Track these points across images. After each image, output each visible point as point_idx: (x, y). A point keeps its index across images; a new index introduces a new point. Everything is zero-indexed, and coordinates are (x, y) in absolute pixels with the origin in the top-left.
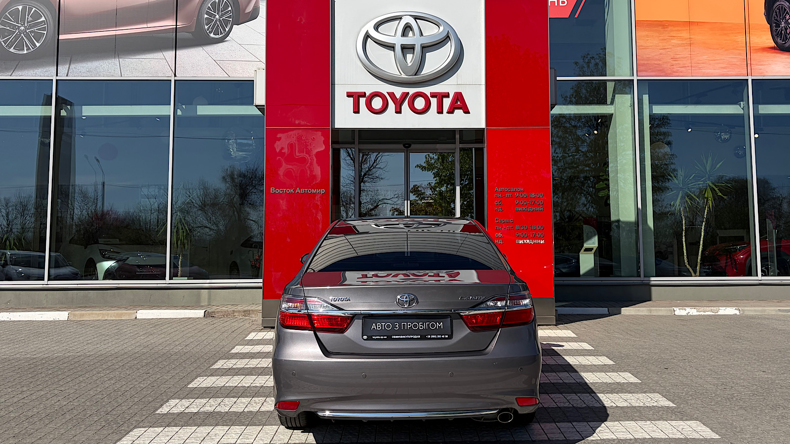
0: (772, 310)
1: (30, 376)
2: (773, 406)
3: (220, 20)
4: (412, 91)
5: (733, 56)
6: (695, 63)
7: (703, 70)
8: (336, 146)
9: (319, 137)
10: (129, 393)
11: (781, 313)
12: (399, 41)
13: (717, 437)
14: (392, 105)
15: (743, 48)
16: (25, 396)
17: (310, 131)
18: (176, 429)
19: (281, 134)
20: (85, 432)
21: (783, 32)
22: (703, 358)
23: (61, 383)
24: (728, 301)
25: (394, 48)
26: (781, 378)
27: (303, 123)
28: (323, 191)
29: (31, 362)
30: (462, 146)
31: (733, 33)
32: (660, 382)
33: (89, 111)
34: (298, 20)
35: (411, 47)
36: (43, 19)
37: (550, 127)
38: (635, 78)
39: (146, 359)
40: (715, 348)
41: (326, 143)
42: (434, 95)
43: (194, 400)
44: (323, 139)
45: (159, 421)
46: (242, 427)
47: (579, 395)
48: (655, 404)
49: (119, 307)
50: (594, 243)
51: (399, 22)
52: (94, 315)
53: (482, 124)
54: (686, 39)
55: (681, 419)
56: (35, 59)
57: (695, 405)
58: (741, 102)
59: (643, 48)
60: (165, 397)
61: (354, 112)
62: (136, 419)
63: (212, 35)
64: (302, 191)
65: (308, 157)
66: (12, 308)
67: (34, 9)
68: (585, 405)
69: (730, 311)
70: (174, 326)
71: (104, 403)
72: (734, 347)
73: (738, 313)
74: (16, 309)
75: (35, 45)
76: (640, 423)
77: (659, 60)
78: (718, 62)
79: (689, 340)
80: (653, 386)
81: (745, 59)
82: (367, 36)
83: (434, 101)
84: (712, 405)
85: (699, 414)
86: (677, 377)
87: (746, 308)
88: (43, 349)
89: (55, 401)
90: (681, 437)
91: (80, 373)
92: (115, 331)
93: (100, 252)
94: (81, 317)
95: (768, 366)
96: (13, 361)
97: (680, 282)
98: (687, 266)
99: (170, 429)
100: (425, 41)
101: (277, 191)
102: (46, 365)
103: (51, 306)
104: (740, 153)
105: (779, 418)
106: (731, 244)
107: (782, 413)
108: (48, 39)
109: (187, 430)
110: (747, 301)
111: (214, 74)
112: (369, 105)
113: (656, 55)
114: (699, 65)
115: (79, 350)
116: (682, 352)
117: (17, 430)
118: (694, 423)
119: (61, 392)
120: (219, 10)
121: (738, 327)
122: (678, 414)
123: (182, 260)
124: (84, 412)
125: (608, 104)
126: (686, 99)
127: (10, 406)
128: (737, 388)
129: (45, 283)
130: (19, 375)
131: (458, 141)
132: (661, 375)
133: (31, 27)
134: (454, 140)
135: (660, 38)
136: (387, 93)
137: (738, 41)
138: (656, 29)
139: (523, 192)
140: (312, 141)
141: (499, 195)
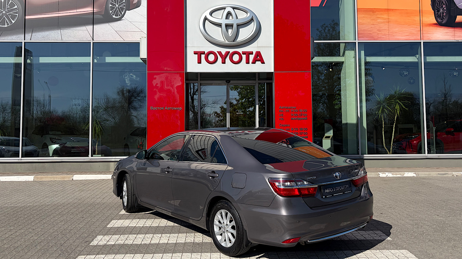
0: (434, 174)
1: (14, 219)
2: (448, 239)
3: (119, 8)
4: (231, 51)
5: (412, 29)
6: (391, 33)
7: (395, 37)
8: (188, 82)
9: (178, 78)
10: (73, 231)
11: (439, 176)
12: (224, 22)
14: (220, 59)
15: (418, 24)
16: (12, 233)
17: (173, 74)
18: (103, 256)
19: (156, 76)
21: (441, 15)
22: (401, 206)
23: (33, 224)
24: (409, 168)
25: (221, 25)
26: (448, 220)
27: (168, 69)
28: (180, 108)
29: (14, 210)
30: (259, 82)
31: (413, 15)
33: (43, 60)
34: (166, 10)
35: (231, 25)
36: (16, 7)
37: (311, 71)
38: (357, 41)
39: (81, 208)
40: (407, 199)
41: (182, 80)
42: (244, 53)
43: (111, 236)
44: (180, 78)
45: (93, 251)
46: (141, 255)
48: (380, 238)
49: (63, 173)
50: (331, 134)
51: (224, 11)
52: (48, 178)
53: (272, 70)
54: (386, 19)
55: (397, 249)
56: (11, 30)
57: (403, 239)
58: (417, 55)
59: (361, 24)
60: (94, 234)
61: (198, 63)
62: (78, 249)
63: (114, 16)
64: (169, 108)
65: (172, 89)
67: (11, 1)
69: (411, 174)
70: (95, 185)
71: (59, 238)
72: (417, 199)
73: (415, 176)
74: (3, 174)
75: (12, 22)
76: (373, 251)
77: (371, 31)
78: (404, 32)
79: (391, 194)
80: (376, 225)
81: (419, 30)
82: (206, 19)
83: (244, 57)
84: (412, 239)
85: (406, 245)
86: (389, 220)
87: (420, 173)
88: (21, 201)
89: (30, 237)
91: (43, 217)
92: (62, 189)
93: (50, 139)
94: (41, 179)
95: (439, 212)
96: (4, 209)
97: (382, 157)
98: (385, 148)
99: (99, 256)
100: (239, 22)
101: (154, 108)
102: (23, 212)
103: (24, 172)
104: (412, 81)
105: (453, 247)
106: (408, 134)
107: (454, 244)
108: (19, 18)
109: (109, 257)
110: (419, 168)
111: (115, 39)
112: (207, 59)
113: (368, 28)
114: (393, 34)
115: (42, 201)
116: (389, 202)
117: (9, 257)
118: (405, 251)
119: (33, 230)
120: (118, 2)
121: (417, 185)
122: (394, 245)
123: (98, 144)
124: (48, 244)
125: (341, 56)
126: (383, 52)
127: (4, 240)
128: (425, 227)
129: (20, 159)
130: (8, 219)
131: (257, 79)
132: (379, 218)
133: (9, 11)
134: (255, 78)
135: (371, 18)
136: (217, 52)
137: (416, 20)
138: (369, 13)
139: (295, 109)
140: (174, 80)
141: (282, 111)
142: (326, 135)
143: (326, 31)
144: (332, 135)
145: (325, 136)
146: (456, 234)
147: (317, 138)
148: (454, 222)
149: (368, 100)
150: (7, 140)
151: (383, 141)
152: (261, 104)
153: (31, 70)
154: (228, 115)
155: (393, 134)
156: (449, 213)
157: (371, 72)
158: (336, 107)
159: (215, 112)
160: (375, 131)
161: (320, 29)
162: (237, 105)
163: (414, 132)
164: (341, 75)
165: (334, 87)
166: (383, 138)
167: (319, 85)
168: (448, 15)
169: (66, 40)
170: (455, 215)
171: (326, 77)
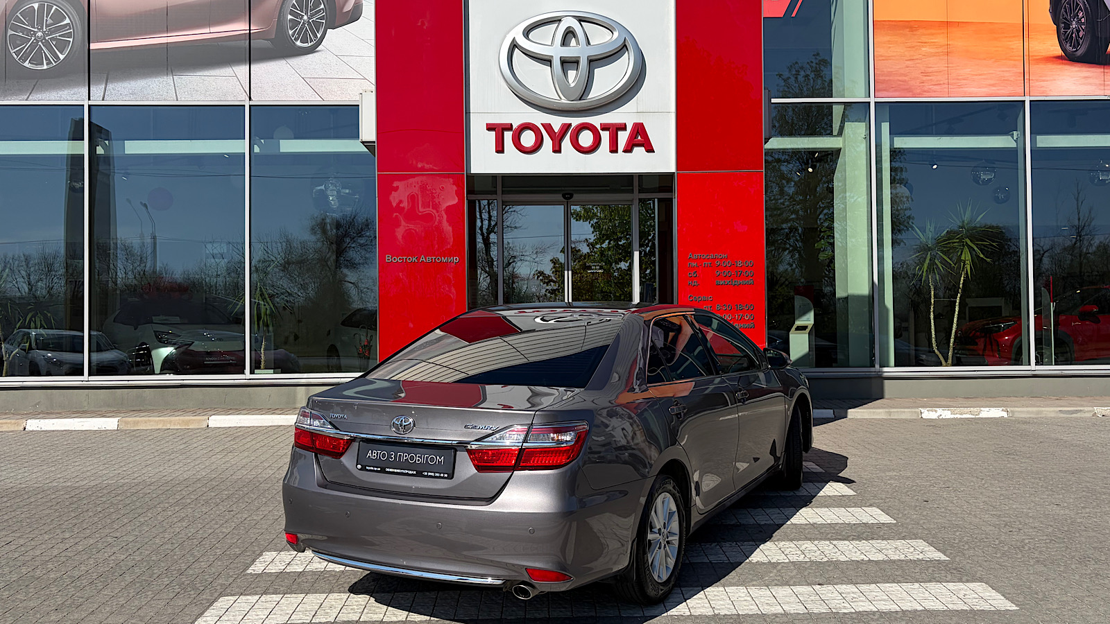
0: (1050, 412)
1: (73, 515)
2: (1080, 559)
3: (309, 23)
4: (575, 121)
5: (1005, 69)
6: (953, 79)
7: (964, 89)
8: (473, 197)
9: (451, 187)
10: (208, 542)
11: (1062, 415)
12: (557, 52)
13: (1015, 608)
14: (548, 142)
15: (1019, 58)
16: (68, 546)
17: (438, 178)
18: (276, 597)
19: (398, 182)
20: (152, 602)
21: (1074, 35)
22: (972, 484)
23: (115, 526)
24: (991, 399)
25: (550, 61)
26: (1083, 515)
27: (427, 166)
28: (456, 259)
29: (73, 494)
30: (643, 196)
31: (1006, 37)
32: (921, 522)
33: (134, 147)
34: (419, 24)
35: (574, 60)
36: (67, 21)
37: (764, 171)
38: (872, 100)
39: (227, 489)
40: (986, 469)
41: (459, 193)
42: (605, 127)
44: (455, 189)
45: (253, 586)
47: (816, 542)
48: (921, 557)
49: (185, 411)
50: (808, 320)
51: (558, 26)
52: (152, 423)
53: (672, 168)
54: (941, 46)
55: (960, 580)
56: (58, 77)
57: (975, 558)
58: (1014, 132)
59: (883, 58)
60: (256, 548)
61: (497, 152)
62: (220, 581)
63: (298, 43)
64: (429, 259)
65: (436, 214)
66: (42, 412)
67: (55, 7)
68: (826, 559)
69: (996, 413)
70: (259, 439)
71: (175, 557)
72: (1011, 467)
73: (1006, 416)
75: (58, 58)
76: (905, 586)
77: (905, 75)
78: (985, 77)
79: (949, 458)
80: (913, 528)
81: (1021, 73)
82: (514, 46)
83: (605, 136)
84: (998, 558)
85: (982, 571)
86: (943, 515)
87: (1017, 409)
88: (88, 474)
89: (110, 554)
90: (965, 608)
91: (140, 511)
92: (182, 447)
93: (156, 335)
94: (135, 425)
95: (1061, 496)
96: (49, 492)
97: (928, 373)
98: (936, 351)
99: (268, 597)
100: (594, 52)
101: (395, 259)
102: (93, 498)
103: (95, 409)
104: (1001, 196)
105: (1092, 577)
106: (990, 320)
107: (1095, 569)
108: (75, 49)
109: (292, 599)
110: (1015, 398)
111: (303, 97)
112: (517, 143)
113: (900, 69)
114: (957, 81)
115: (136, 475)
116: (943, 476)
117: (59, 599)
118: (979, 586)
119: (116, 539)
120: (306, 8)
121: (1010, 437)
122: (955, 572)
123: (266, 345)
124: (149, 571)
125: (835, 136)
126: (934, 127)
127: (48, 561)
128: (1026, 530)
129: (85, 379)
130: (57, 514)
131: (636, 190)
132: (921, 511)
133: (51, 32)
134: (631, 188)
135: (906, 44)
136: (542, 124)
137: (1013, 49)
138: (901, 32)
139: (727, 259)
140: (440, 191)
141: (694, 264)
142: (798, 323)
143: (801, 78)
144: (812, 322)
145: (795, 327)
146: (1101, 548)
147: (776, 332)
148: (1095, 519)
149: (897, 243)
150: (56, 338)
151: (931, 335)
152: (645, 252)
153: (109, 175)
154: (568, 275)
155: (955, 320)
156: (1084, 499)
157: (904, 175)
158: (822, 256)
159: (539, 272)
160: (912, 314)
161: (786, 74)
162: (588, 255)
163: (1003, 315)
164: (836, 184)
165: (818, 213)
166: (931, 328)
167: (782, 206)
168: (1089, 37)
169: (186, 99)
170: (1098, 505)
171: (799, 187)
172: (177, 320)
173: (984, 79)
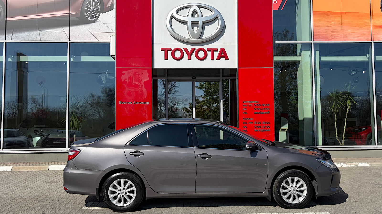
4: (197, 47)
5: (364, 30)
6: (344, 34)
7: (348, 38)
8: (155, 78)
9: (146, 73)
12: (190, 19)
14: (186, 56)
15: (369, 26)
17: (141, 70)
19: (124, 71)
24: (362, 159)
25: (187, 23)
27: (136, 65)
28: (148, 103)
30: (224, 78)
31: (364, 18)
33: (23, 59)
34: (134, 8)
35: (196, 23)
37: (273, 68)
38: (313, 42)
40: (369, 192)
41: (149, 76)
42: (209, 50)
44: (148, 74)
49: (41, 163)
50: (286, 127)
51: (190, 9)
52: (25, 169)
53: (236, 66)
54: (339, 21)
58: (368, 55)
59: (317, 26)
61: (165, 59)
63: (89, 19)
64: (137, 103)
65: (140, 84)
69: (364, 165)
73: (368, 166)
77: (325, 32)
78: (356, 33)
81: (370, 32)
82: (172, 17)
83: (209, 53)
87: (372, 163)
92: (34, 180)
93: (35, 132)
94: (18, 170)
97: (335, 148)
98: (338, 139)
100: (204, 20)
101: (123, 103)
103: (5, 162)
108: (1, 20)
110: (370, 158)
111: (90, 39)
112: (173, 56)
113: (323, 30)
114: (346, 35)
115: (9, 194)
120: (92, 5)
125: (298, 56)
129: (1, 150)
131: (221, 75)
134: (219, 74)
135: (326, 21)
136: (183, 48)
137: (367, 23)
138: (324, 16)
139: (258, 103)
140: (142, 75)
141: (245, 105)
142: (282, 128)
144: (288, 127)
145: (281, 129)
154: (194, 110)
155: (345, 127)
159: (185, 108)
162: (202, 102)
169: (44, 40)
172: (44, 126)
173: (356, 34)
